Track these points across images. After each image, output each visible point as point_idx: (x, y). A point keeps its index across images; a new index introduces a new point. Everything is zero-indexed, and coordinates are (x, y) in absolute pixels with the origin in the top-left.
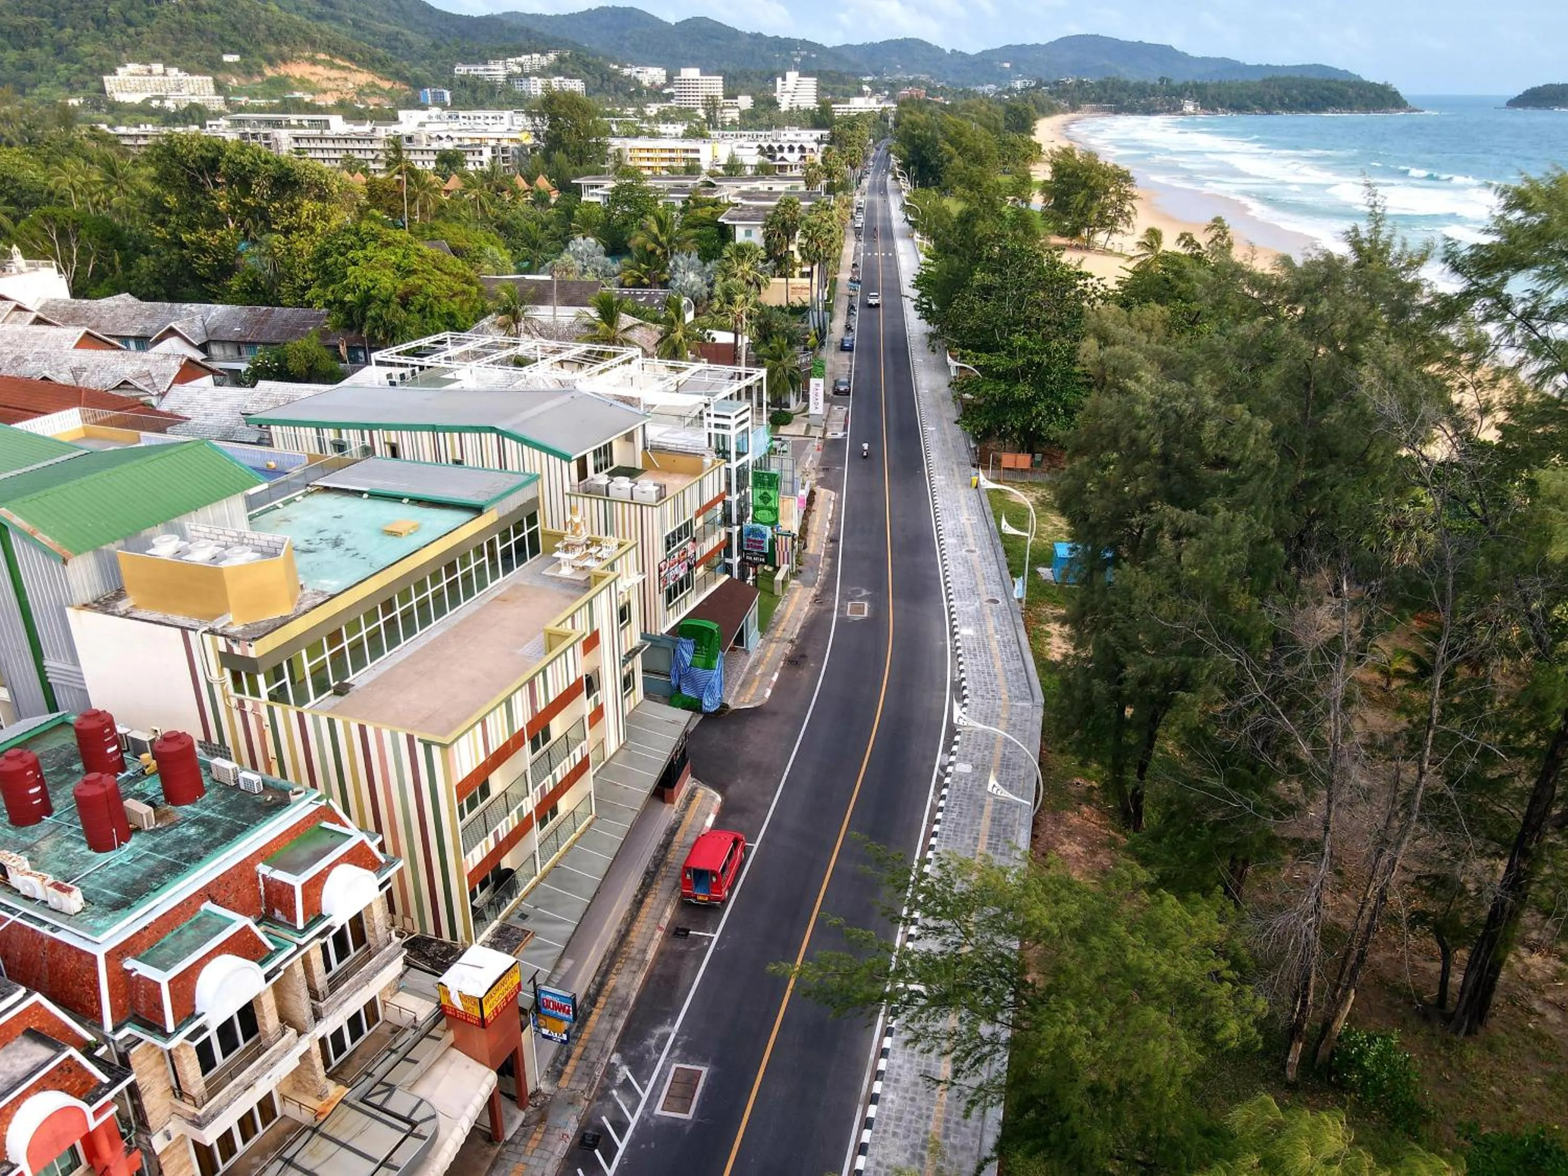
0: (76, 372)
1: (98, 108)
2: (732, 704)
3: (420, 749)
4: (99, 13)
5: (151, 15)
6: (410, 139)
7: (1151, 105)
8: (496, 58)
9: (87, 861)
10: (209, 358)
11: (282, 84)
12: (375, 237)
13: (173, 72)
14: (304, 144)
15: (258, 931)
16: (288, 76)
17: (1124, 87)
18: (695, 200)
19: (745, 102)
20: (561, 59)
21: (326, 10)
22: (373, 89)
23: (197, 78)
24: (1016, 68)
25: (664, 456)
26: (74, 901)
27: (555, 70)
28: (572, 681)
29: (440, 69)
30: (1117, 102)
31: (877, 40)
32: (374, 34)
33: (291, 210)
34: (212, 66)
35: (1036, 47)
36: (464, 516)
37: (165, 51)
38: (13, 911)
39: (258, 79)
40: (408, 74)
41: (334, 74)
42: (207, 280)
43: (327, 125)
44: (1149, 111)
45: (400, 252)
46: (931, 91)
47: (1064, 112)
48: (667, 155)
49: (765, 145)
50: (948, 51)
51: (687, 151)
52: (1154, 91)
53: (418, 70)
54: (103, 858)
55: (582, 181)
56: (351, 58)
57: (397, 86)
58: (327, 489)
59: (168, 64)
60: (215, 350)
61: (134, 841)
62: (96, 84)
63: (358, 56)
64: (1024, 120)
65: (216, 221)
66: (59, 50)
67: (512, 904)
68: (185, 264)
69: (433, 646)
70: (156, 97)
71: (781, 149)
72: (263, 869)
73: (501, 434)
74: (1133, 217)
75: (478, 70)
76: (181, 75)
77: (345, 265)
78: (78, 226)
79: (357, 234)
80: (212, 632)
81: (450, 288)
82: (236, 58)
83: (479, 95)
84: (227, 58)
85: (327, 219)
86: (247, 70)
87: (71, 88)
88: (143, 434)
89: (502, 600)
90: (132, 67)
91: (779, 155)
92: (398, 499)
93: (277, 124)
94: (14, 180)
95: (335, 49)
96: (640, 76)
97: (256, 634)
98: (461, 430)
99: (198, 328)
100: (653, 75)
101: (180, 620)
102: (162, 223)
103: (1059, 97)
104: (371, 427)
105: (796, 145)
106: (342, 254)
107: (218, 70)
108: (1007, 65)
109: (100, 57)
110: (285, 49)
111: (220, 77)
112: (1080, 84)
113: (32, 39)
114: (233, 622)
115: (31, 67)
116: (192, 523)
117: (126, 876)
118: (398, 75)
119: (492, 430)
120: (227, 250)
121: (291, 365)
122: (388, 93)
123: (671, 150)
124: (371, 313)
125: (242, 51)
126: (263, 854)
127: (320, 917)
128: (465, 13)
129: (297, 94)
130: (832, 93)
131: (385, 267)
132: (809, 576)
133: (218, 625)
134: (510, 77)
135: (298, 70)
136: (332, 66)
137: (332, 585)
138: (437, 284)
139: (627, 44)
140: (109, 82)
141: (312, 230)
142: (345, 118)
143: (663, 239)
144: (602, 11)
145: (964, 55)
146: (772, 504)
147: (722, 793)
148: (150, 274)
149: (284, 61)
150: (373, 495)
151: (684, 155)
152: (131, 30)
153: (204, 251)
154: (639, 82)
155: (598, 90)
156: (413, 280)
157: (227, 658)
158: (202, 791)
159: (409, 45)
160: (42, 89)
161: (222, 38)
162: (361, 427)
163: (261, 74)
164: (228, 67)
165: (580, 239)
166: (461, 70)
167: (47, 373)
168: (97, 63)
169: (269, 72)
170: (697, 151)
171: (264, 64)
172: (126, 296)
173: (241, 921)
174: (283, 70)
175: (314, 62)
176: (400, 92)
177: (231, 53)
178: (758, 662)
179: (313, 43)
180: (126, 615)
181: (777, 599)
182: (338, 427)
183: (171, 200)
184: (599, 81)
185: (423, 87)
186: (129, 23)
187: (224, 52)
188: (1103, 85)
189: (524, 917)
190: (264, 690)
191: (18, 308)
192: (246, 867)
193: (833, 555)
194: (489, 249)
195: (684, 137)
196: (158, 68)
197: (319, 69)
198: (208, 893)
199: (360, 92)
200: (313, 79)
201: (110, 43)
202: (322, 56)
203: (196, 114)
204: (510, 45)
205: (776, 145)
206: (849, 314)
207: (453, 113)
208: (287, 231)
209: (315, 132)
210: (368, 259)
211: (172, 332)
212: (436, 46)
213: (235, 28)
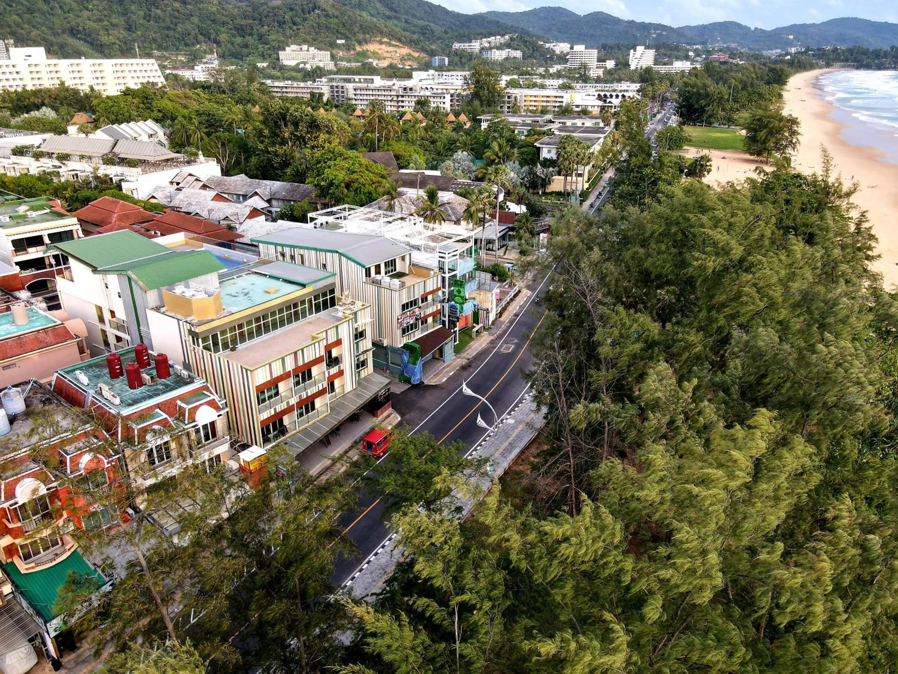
0: (210, 211)
1: (274, 68)
2: (426, 382)
3: (244, 371)
4: (280, 18)
5: (305, 19)
6: (411, 89)
7: (882, 64)
8: (476, 39)
9: (127, 391)
10: (271, 206)
11: (364, 54)
12: (341, 155)
13: (312, 49)
14: (358, 92)
15: (170, 420)
16: (367, 51)
17: (865, 52)
18: (534, 131)
19: (610, 64)
20: (512, 39)
21: (392, 14)
22: (409, 57)
23: (323, 52)
24: (797, 39)
25: (420, 269)
26: (117, 401)
27: (508, 45)
28: (318, 356)
29: (446, 45)
30: (858, 62)
31: (706, 23)
32: (415, 26)
33: (315, 138)
34: (332, 46)
35: (813, 25)
36: (298, 288)
37: (309, 38)
38: (100, 402)
39: (353, 52)
40: (428, 49)
41: (391, 49)
42: (278, 169)
43: (372, 81)
44: (880, 67)
45: (351, 162)
46: (733, 55)
47: (821, 68)
48: (545, 99)
49: (602, 94)
50: (753, 29)
51: (556, 97)
52: (886, 54)
53: (433, 47)
54: (132, 391)
55: (482, 117)
56: (400, 40)
57: (421, 55)
58: (256, 273)
59: (310, 45)
60: (274, 203)
61: (143, 387)
62: (275, 56)
63: (404, 39)
64: (780, 76)
65: (284, 142)
66: (261, 38)
67: (283, 438)
68: (269, 160)
69: (274, 338)
70: (302, 63)
71: (611, 96)
72: (179, 402)
73: (340, 254)
74: (798, 145)
75: (465, 46)
76: (316, 51)
77: (325, 168)
78: (229, 141)
79: (333, 153)
80: (186, 322)
81: (371, 180)
82: (343, 41)
83: (463, 60)
84: (339, 42)
85: (330, 143)
86: (348, 47)
87: (263, 57)
88: (204, 244)
89: (310, 323)
90: (294, 47)
91: (608, 100)
92: (278, 279)
93: (349, 81)
94: (213, 115)
95: (392, 36)
96: (555, 48)
97: (200, 324)
98: (326, 251)
99: (267, 192)
100: (562, 47)
101: (179, 317)
102: (262, 142)
103: (819, 58)
104: (294, 247)
105: (620, 94)
106: (325, 163)
107: (333, 48)
108: (791, 37)
109: (279, 42)
110: (368, 36)
111: (334, 52)
112: (835, 50)
113: (248, 32)
114: (194, 319)
115: (246, 46)
116: (193, 282)
117: (136, 397)
118: (423, 50)
119: (337, 252)
120: (286, 155)
121: (295, 213)
122: (416, 59)
123: (548, 97)
124: (331, 191)
125: (346, 38)
126: (180, 397)
127: (194, 421)
128: (465, 13)
129: (370, 60)
130: (669, 57)
131: (343, 169)
132: (493, 331)
133: (189, 319)
134: (483, 49)
135: (372, 47)
136: (390, 45)
137: (234, 309)
138: (366, 178)
139: (554, 28)
140: (282, 54)
141: (323, 148)
142: (382, 77)
143: (500, 154)
144: (542, 9)
145: (763, 31)
146: (462, 294)
147: (402, 417)
148: (255, 165)
149: (366, 43)
150: (271, 277)
151: (554, 99)
152: (295, 28)
153: (277, 156)
154: (554, 51)
155: (530, 57)
156: (355, 176)
157: (191, 332)
158: (169, 375)
159: (432, 32)
160: (251, 58)
161: (337, 31)
162: (291, 246)
163: (354, 49)
164: (339, 47)
165: (460, 152)
166: (456, 46)
167: (198, 211)
168: (277, 45)
169: (358, 49)
170: (562, 97)
171: (356, 44)
172: (243, 176)
173: (165, 416)
174: (365, 47)
175: (381, 43)
176: (422, 58)
177: (341, 39)
178: (448, 366)
179: (381, 33)
180: (163, 313)
181: (471, 338)
182: (283, 246)
183: (266, 132)
184: (531, 51)
185: (435, 56)
186: (294, 24)
187: (338, 38)
188: (851, 51)
189: (286, 444)
190: (201, 345)
191: (197, 180)
192: (174, 399)
193: (511, 322)
194: (415, 156)
195: (559, 88)
196: (305, 47)
197: (383, 47)
198: (158, 406)
199: (402, 59)
200: (380, 52)
201: (284, 35)
202: (385, 40)
203: (318, 72)
204: (484, 31)
205: (608, 94)
206: (597, 198)
207: (440, 73)
208: (313, 147)
209: (365, 85)
210: (335, 165)
211: (256, 194)
212: (446, 33)
213: (344, 26)
